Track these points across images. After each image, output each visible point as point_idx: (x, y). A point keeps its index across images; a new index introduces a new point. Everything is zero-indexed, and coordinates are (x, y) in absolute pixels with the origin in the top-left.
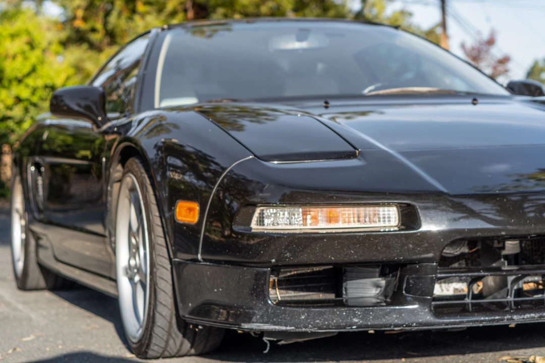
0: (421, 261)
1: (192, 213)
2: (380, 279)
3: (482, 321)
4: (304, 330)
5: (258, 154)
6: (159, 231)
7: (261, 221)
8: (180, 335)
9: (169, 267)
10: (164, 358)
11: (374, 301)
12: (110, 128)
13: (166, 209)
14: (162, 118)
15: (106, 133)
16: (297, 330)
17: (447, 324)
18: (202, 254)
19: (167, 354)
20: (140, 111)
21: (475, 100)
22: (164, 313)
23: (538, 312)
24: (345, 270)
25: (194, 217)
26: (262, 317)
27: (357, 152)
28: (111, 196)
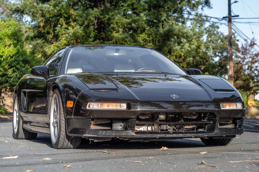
0: (131, 118)
1: (71, 104)
2: (122, 124)
3: (148, 136)
4: (99, 136)
5: (90, 88)
6: (62, 110)
7: (89, 107)
8: (68, 141)
9: (64, 120)
10: (63, 149)
11: (120, 130)
12: (50, 80)
13: (64, 104)
14: (66, 77)
15: (49, 81)
16: (98, 136)
17: (138, 136)
18: (73, 116)
19: (63, 147)
20: (60, 75)
21: (166, 75)
22: (63, 134)
23: (165, 134)
24: (113, 121)
25: (72, 105)
26: (88, 133)
27: (118, 88)
28: (49, 101)
